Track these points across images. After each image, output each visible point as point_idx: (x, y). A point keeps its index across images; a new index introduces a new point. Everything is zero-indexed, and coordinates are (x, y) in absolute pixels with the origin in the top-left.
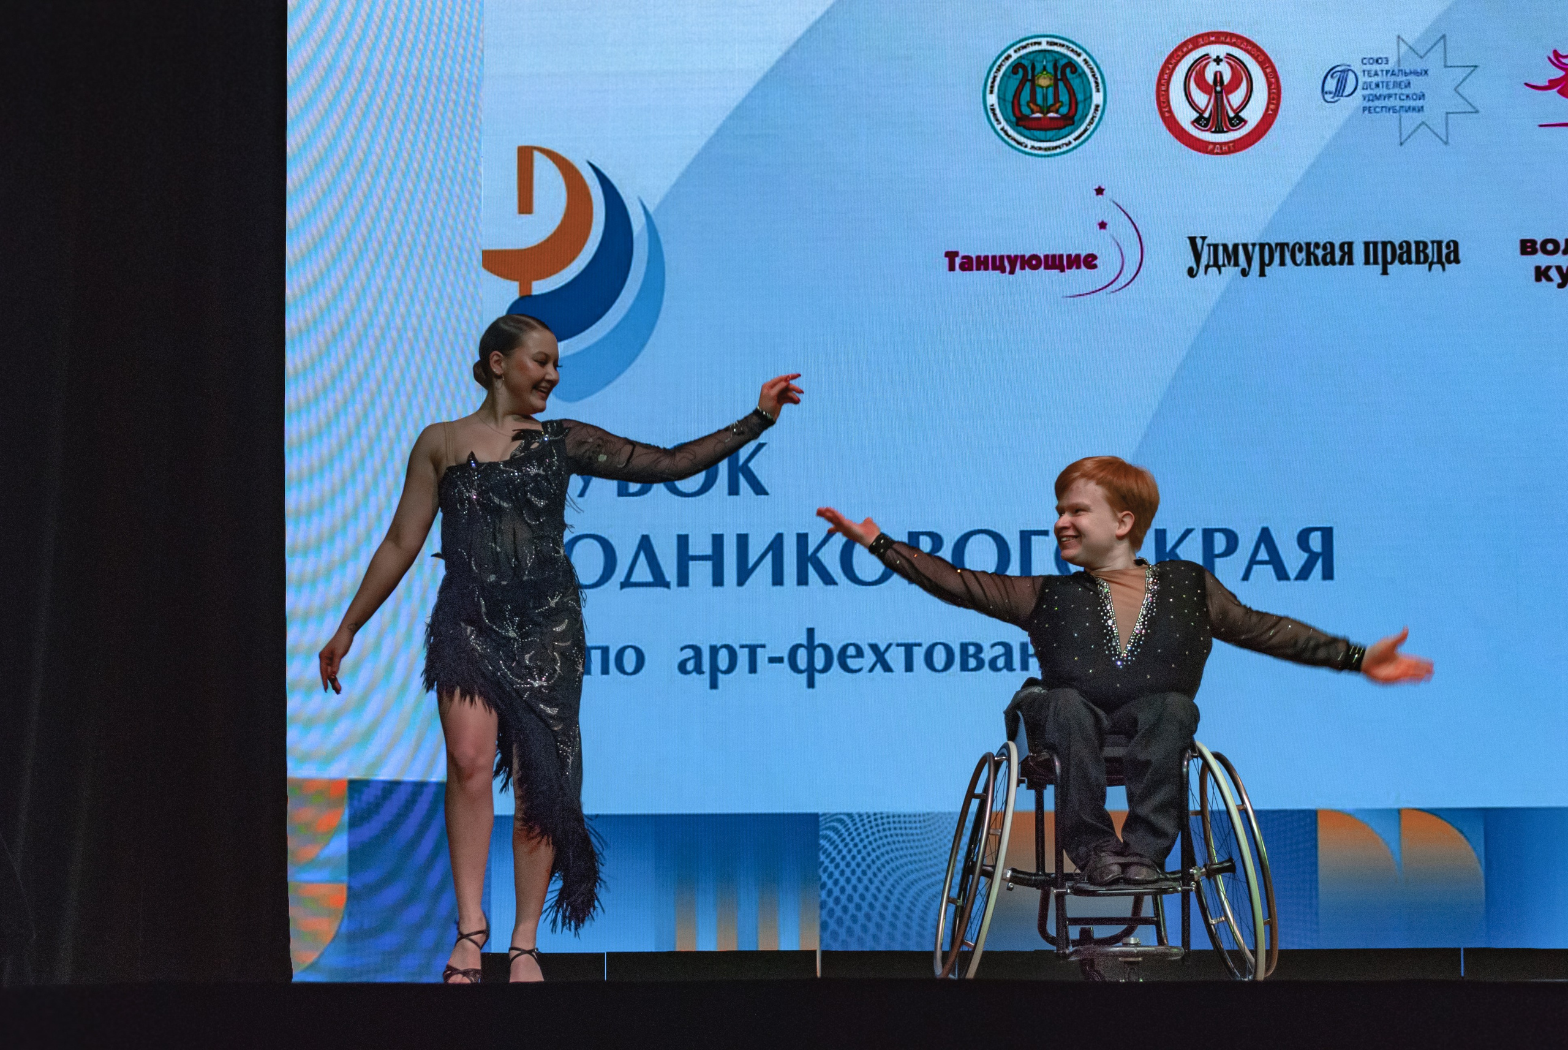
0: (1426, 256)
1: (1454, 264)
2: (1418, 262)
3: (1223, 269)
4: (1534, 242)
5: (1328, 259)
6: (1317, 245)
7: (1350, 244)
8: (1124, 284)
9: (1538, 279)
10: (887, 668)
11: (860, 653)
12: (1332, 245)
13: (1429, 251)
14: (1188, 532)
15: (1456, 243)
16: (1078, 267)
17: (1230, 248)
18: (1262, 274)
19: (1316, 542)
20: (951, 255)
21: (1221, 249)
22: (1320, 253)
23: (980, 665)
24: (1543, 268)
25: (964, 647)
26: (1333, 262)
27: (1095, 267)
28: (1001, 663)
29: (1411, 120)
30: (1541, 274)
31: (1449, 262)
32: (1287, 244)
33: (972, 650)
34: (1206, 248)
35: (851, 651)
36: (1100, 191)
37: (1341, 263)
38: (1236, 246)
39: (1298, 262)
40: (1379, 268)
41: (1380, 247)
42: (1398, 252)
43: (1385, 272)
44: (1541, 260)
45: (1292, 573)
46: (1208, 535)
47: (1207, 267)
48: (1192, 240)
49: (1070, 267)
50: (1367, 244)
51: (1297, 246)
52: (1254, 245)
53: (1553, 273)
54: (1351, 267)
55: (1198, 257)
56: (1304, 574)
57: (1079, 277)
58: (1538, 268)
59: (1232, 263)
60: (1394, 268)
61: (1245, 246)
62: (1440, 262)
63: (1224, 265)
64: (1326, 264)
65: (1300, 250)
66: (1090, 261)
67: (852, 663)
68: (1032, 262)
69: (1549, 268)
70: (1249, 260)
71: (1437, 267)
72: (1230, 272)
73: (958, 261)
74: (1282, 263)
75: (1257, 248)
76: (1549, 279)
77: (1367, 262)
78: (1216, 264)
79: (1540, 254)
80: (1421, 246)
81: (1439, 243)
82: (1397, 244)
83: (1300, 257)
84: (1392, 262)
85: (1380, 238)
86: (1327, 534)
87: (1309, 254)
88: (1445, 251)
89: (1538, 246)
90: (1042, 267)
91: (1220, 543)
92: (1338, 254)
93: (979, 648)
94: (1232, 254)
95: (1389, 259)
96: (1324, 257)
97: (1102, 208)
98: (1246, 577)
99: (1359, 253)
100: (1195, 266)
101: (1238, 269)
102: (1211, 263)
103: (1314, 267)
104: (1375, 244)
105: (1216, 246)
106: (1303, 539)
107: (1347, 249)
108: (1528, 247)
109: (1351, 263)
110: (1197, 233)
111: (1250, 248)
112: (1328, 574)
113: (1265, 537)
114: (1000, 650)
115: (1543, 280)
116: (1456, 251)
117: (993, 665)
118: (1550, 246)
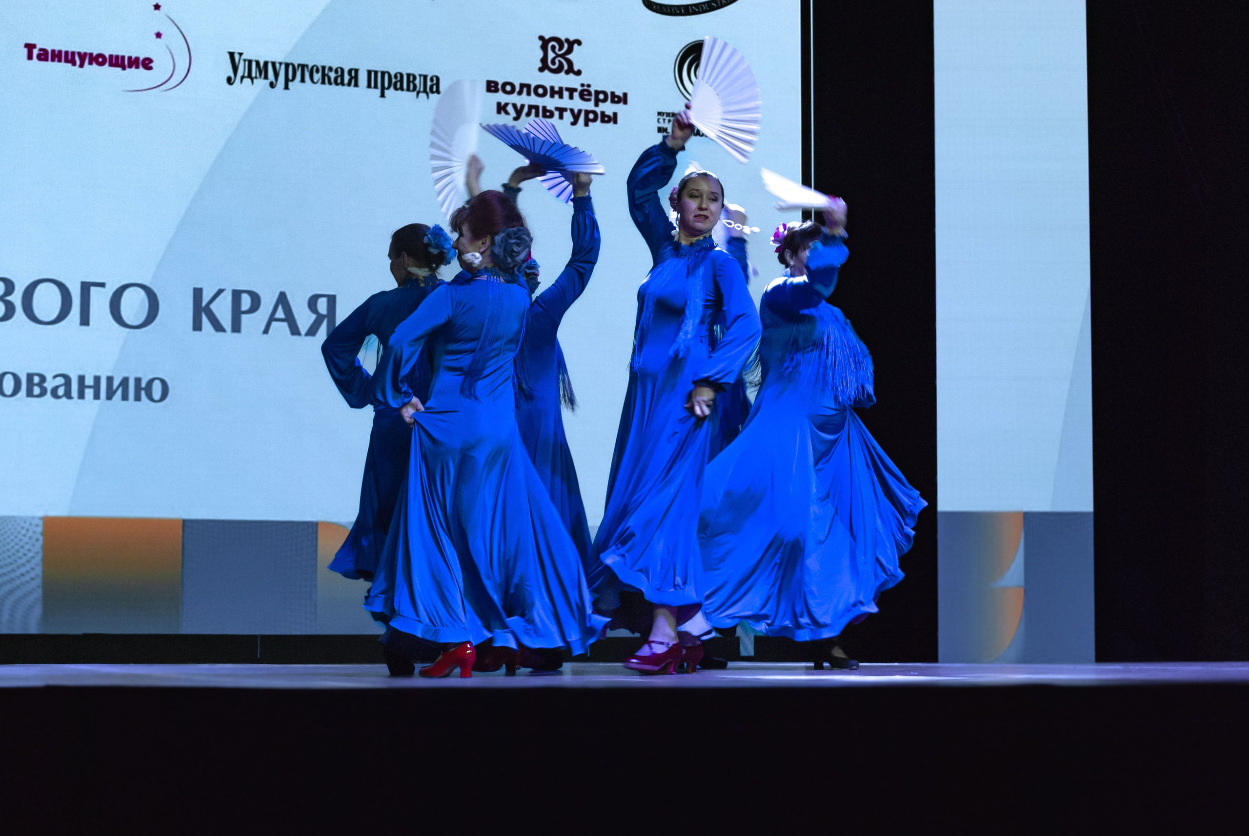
0: (415, 86)
1: (436, 95)
2: (408, 89)
3: (255, 80)
4: (496, 83)
5: (339, 80)
6: (330, 69)
7: (356, 71)
8: (174, 85)
9: (499, 112)
12: (342, 70)
13: (417, 82)
14: (220, 291)
15: (438, 79)
16: (137, 67)
17: (262, 64)
18: (286, 87)
19: (322, 306)
20: (30, 47)
21: (254, 65)
22: (333, 75)
23: (43, 393)
24: (503, 104)
25: (30, 377)
26: (342, 84)
27: (150, 68)
28: (61, 391)
30: (501, 108)
31: (432, 92)
32: (307, 66)
33: (36, 379)
34: (242, 62)
36: (157, 7)
37: (349, 84)
38: (266, 63)
39: (315, 81)
40: (378, 92)
41: (379, 75)
42: (394, 80)
43: (383, 95)
44: (502, 97)
45: (303, 330)
46: (237, 295)
47: (243, 77)
48: (232, 55)
49: (130, 66)
50: (369, 72)
51: (315, 68)
52: (281, 64)
53: (510, 109)
54: (356, 88)
55: (235, 69)
56: (312, 331)
57: (137, 76)
58: (499, 104)
59: (263, 76)
60: (390, 93)
61: (274, 64)
62: (425, 91)
63: (256, 77)
64: (337, 84)
65: (317, 71)
66: (147, 64)
68: (98, 59)
69: (507, 104)
70: (276, 75)
71: (423, 96)
72: (261, 83)
73: (35, 52)
74: (303, 80)
75: (283, 67)
76: (507, 113)
77: (369, 86)
78: (250, 76)
79: (500, 93)
80: (411, 78)
81: (425, 77)
82: (393, 74)
83: (317, 77)
84: (389, 88)
85: (380, 68)
86: (332, 300)
87: (324, 75)
88: (429, 83)
89: (500, 87)
90: (107, 64)
91: (246, 302)
92: (347, 78)
93: (43, 379)
94: (262, 69)
95: (386, 85)
96: (336, 79)
98: (266, 331)
99: (363, 78)
100: (232, 76)
101: (267, 82)
102: (246, 75)
103: (327, 86)
104: (376, 73)
105: (250, 62)
106: (312, 303)
107: (354, 75)
108: (492, 87)
109: (356, 85)
110: (236, 50)
111: (278, 66)
113: (282, 299)
114: (61, 380)
115: (503, 113)
116: (438, 84)
117: (54, 393)
118: (508, 88)
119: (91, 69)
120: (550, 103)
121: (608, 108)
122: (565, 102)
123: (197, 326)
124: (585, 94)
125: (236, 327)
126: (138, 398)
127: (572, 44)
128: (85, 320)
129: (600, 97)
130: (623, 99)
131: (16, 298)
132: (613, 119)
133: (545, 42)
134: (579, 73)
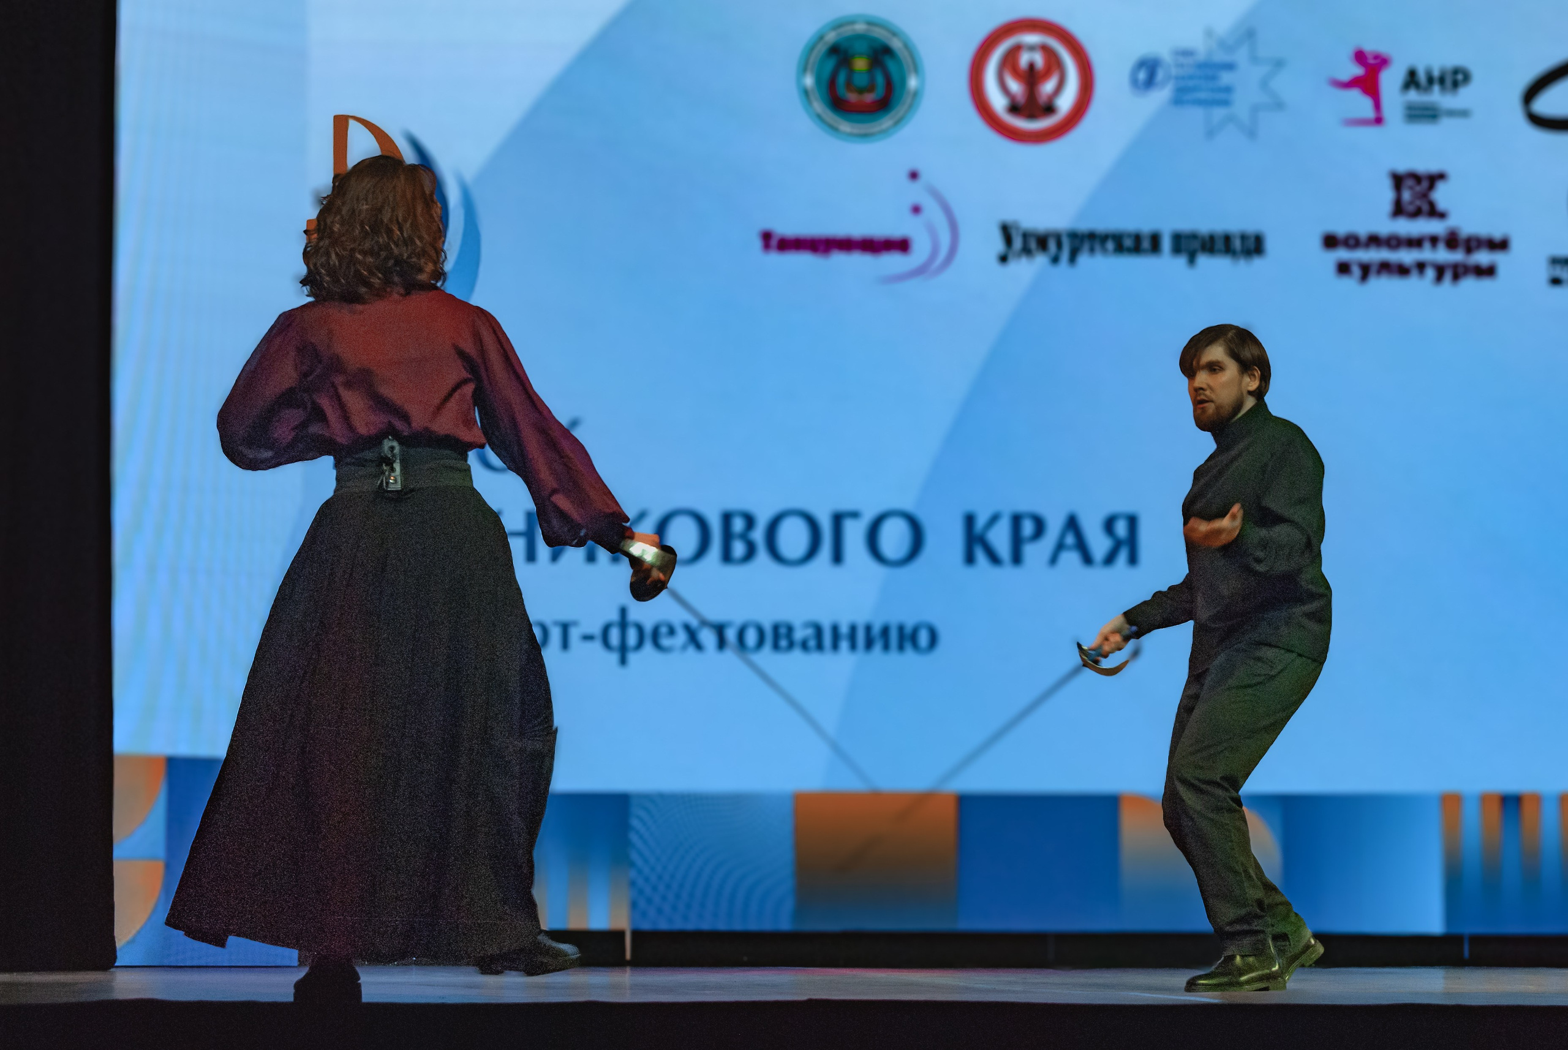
4: (1336, 237)
8: (936, 269)
9: (1340, 273)
10: (699, 646)
11: (672, 632)
14: (997, 516)
16: (891, 251)
19: (1121, 529)
20: (767, 237)
23: (791, 645)
24: (1345, 262)
25: (775, 627)
27: (908, 251)
28: (812, 643)
29: (1219, 113)
30: (1343, 268)
33: (783, 631)
35: (664, 630)
36: (914, 175)
44: (1343, 254)
45: (1098, 559)
46: (1016, 520)
49: (882, 251)
53: (1354, 268)
56: (1110, 559)
57: (892, 261)
58: (1340, 263)
60: (1203, 260)
66: (902, 245)
67: (665, 642)
68: (846, 245)
69: (1350, 263)
70: (1059, 245)
72: (1041, 260)
73: (774, 242)
76: (1351, 273)
79: (1342, 249)
86: (1132, 521)
89: (1341, 241)
90: (856, 250)
91: (1028, 528)
93: (790, 629)
97: (915, 193)
98: (1053, 562)
99: (1166, 244)
106: (1109, 525)
107: (1155, 242)
108: (1330, 242)
110: (1010, 221)
112: (1133, 560)
113: (1072, 524)
114: (810, 632)
115: (1345, 274)
117: (804, 646)
118: (1352, 242)
119: (839, 259)
120: (1407, 256)
121: (1483, 257)
122: (1426, 254)
123: (970, 559)
124: (1452, 241)
125: (1017, 558)
126: (901, 647)
127: (1435, 179)
128: (838, 557)
129: (1472, 244)
130: (1501, 245)
131: (758, 535)
132: (1489, 271)
133: (1398, 180)
134: (1442, 215)
